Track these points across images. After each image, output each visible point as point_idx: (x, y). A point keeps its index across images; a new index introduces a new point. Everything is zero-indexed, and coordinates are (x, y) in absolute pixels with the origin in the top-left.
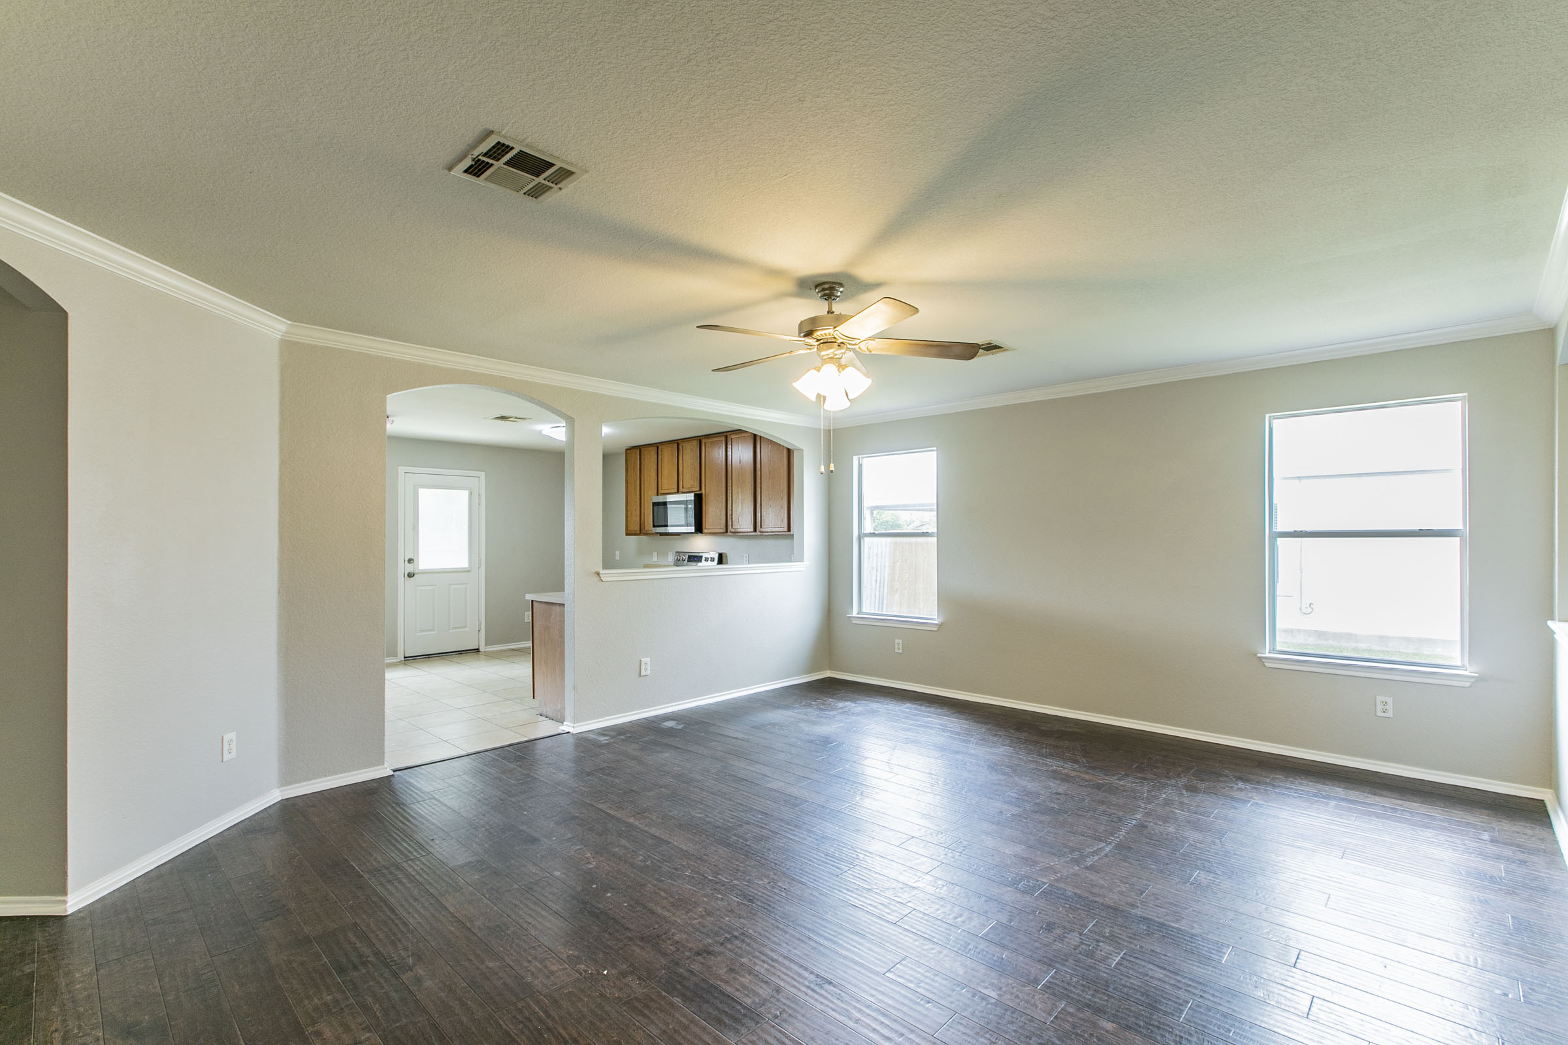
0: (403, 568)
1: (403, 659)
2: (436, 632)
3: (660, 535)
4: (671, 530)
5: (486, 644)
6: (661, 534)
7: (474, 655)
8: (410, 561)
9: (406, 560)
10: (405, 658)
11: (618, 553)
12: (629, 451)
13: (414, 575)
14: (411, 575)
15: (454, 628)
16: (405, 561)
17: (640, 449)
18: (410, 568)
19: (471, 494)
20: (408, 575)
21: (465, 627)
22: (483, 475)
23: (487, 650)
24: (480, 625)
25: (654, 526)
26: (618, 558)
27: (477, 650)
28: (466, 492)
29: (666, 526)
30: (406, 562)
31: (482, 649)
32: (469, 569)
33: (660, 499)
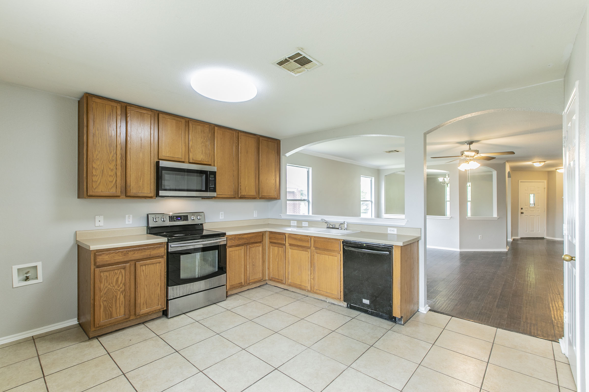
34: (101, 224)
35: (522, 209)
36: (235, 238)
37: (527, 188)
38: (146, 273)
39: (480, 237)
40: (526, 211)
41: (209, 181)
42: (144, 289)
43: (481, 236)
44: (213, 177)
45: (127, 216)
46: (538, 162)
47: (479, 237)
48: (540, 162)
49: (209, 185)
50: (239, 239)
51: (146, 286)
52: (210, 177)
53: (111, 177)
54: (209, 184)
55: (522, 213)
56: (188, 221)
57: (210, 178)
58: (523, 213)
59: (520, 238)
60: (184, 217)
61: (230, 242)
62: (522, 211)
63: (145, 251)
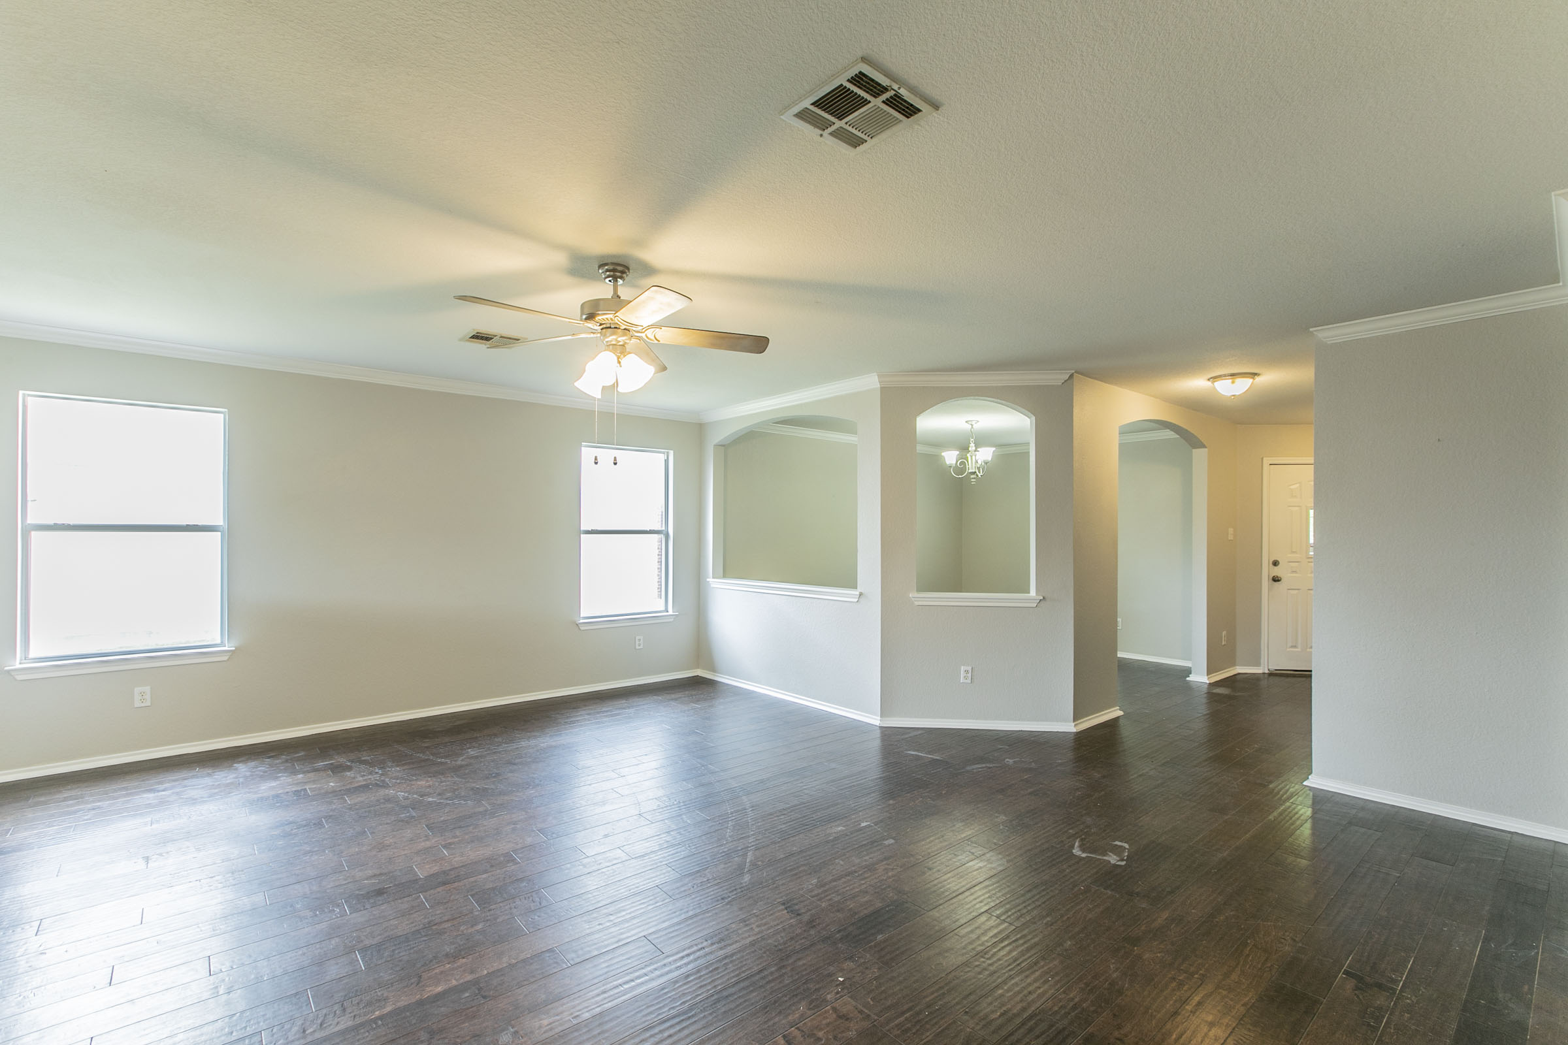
35: (1275, 563)
37: (1298, 485)
39: (967, 672)
40: (1293, 572)
43: (969, 668)
46: (1225, 375)
47: (962, 674)
48: (1233, 375)
55: (1276, 579)
58: (1279, 581)
59: (1267, 671)
62: (1276, 571)
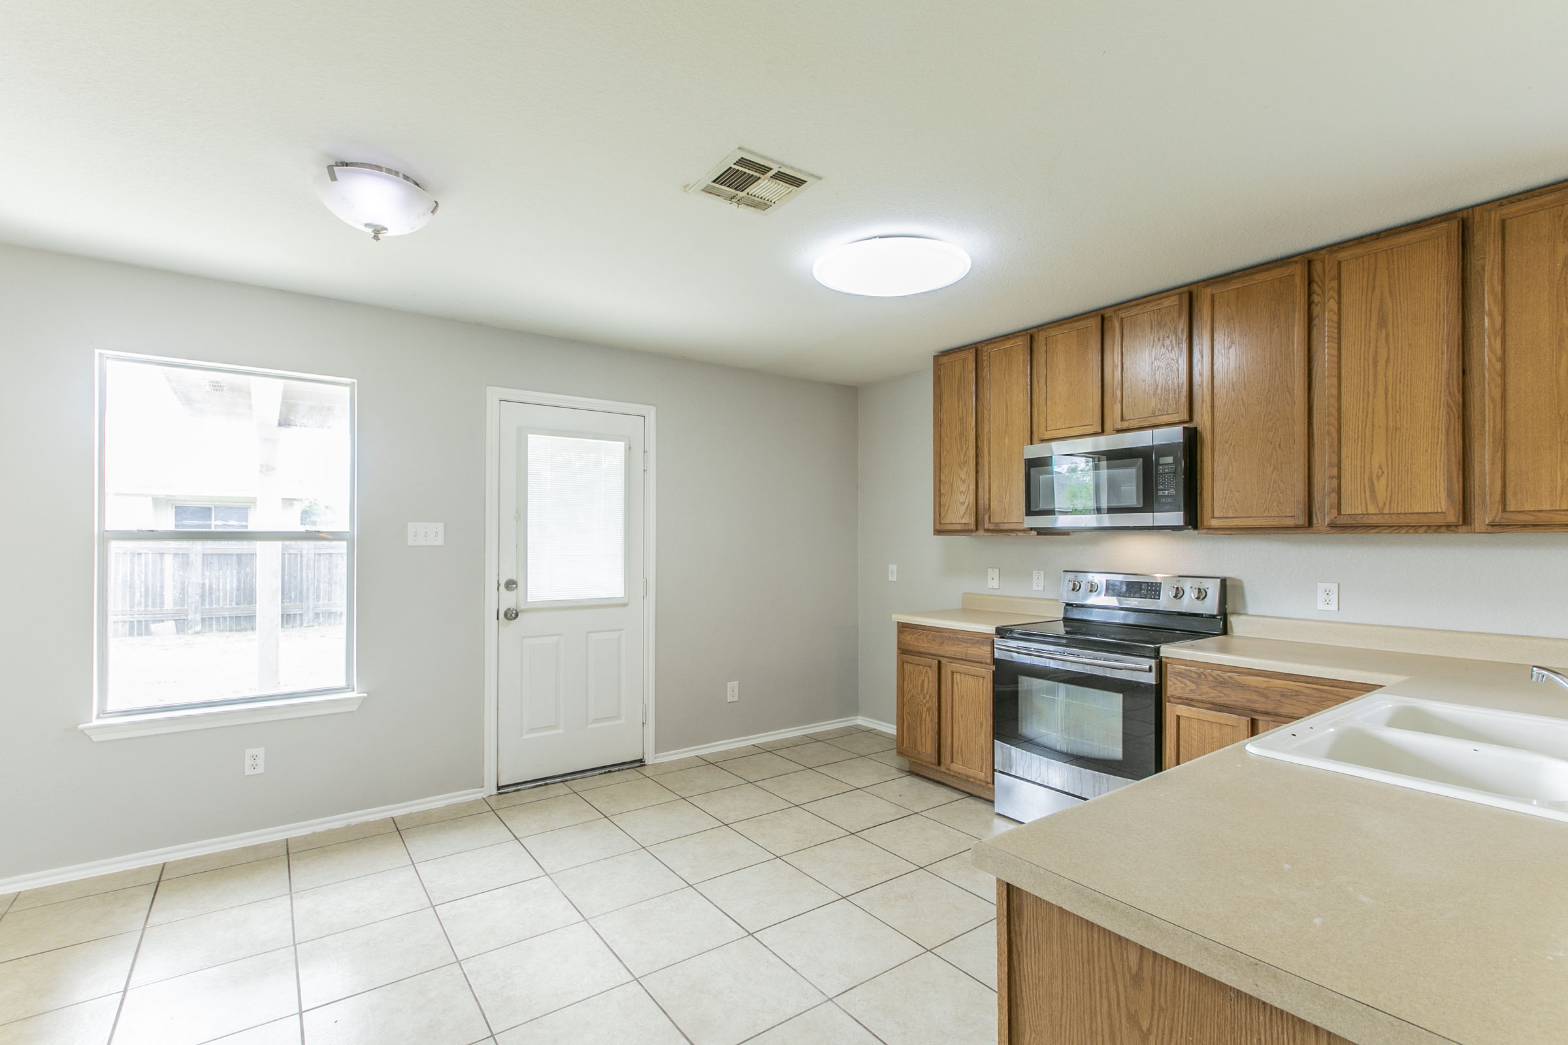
0: (494, 600)
1: (495, 792)
2: (561, 731)
3: (1039, 534)
4: (1062, 522)
5: (658, 749)
6: (1041, 532)
7: (631, 775)
8: (511, 585)
9: (502, 583)
10: (499, 788)
11: (893, 568)
12: (945, 360)
13: (517, 615)
14: (511, 615)
15: (597, 720)
16: (499, 585)
17: (977, 350)
18: (509, 600)
19: (629, 449)
20: (506, 615)
21: (617, 717)
22: (651, 412)
23: (658, 761)
24: (645, 713)
25: (1029, 512)
26: (893, 578)
27: (640, 762)
28: (620, 446)
29: (1051, 512)
30: (502, 587)
31: (649, 761)
32: (626, 601)
33: (1035, 451)
34: (994, 584)
36: (1199, 675)
38: (962, 691)
41: (1156, 477)
42: (959, 722)
44: (1172, 462)
45: (1035, 572)
49: (1157, 490)
50: (1221, 683)
51: (962, 717)
52: (1161, 463)
53: (963, 494)
54: (1157, 486)
56: (1159, 599)
57: (1161, 467)
60: (1148, 586)
61: (1179, 685)
63: (958, 645)
